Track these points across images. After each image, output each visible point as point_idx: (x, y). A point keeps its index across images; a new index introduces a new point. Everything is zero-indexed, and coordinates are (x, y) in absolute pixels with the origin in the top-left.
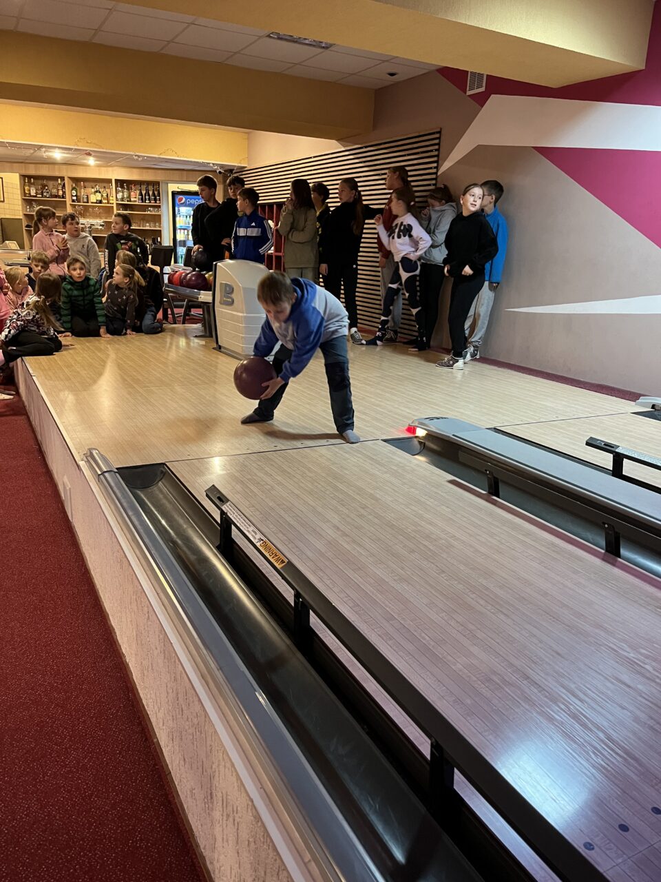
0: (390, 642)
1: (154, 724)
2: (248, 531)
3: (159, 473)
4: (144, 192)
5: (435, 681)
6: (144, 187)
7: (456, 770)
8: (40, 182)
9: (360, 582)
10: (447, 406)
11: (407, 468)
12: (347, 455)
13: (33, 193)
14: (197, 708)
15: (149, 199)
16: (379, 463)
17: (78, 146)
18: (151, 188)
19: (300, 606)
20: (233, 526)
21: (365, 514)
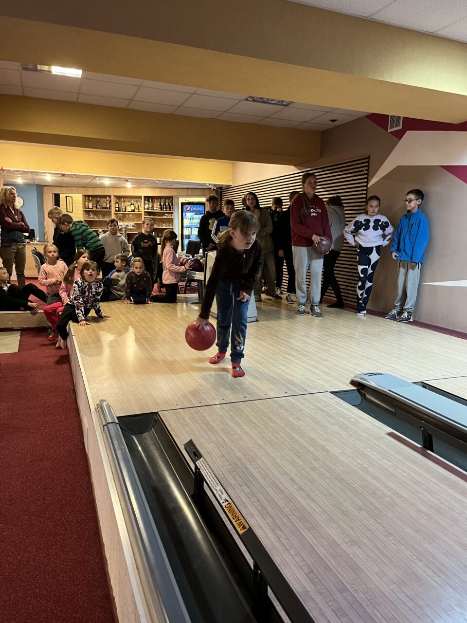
2: (216, 490)
4: (162, 204)
6: (162, 200)
8: (95, 199)
11: (352, 420)
12: (301, 406)
13: (90, 207)
15: (166, 208)
17: (120, 176)
20: (204, 482)
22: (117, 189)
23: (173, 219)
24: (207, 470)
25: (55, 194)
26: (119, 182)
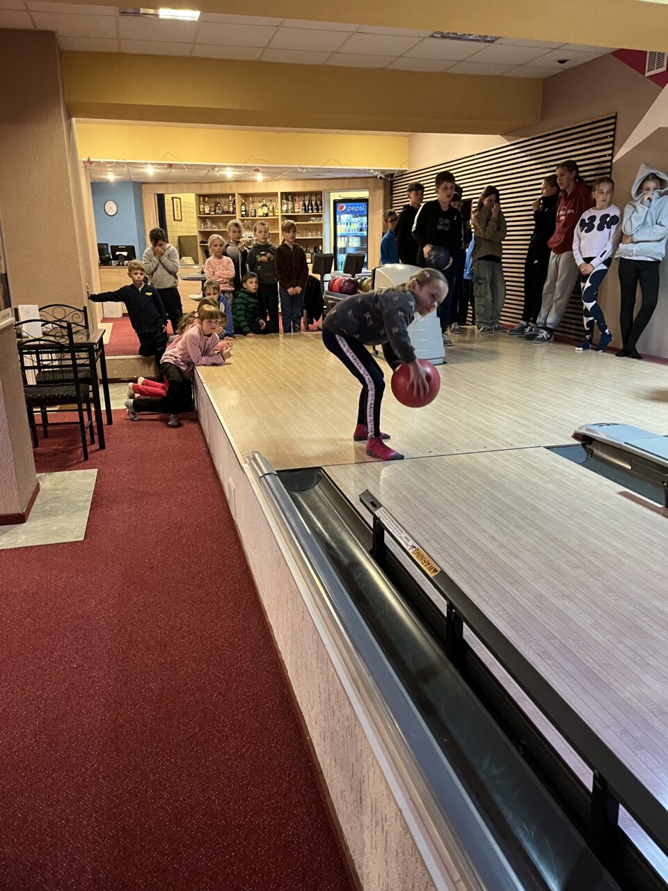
0: (550, 662)
1: (307, 722)
2: (401, 538)
3: (316, 476)
4: (307, 203)
5: (600, 708)
6: (307, 198)
7: (621, 806)
8: (213, 200)
9: (517, 596)
10: (618, 411)
11: (572, 477)
12: (506, 463)
13: (207, 211)
14: (348, 711)
15: (312, 209)
16: (541, 472)
17: (247, 163)
18: (313, 198)
19: (452, 617)
20: (385, 532)
21: (525, 525)
22: (242, 183)
23: (322, 224)
24: (389, 519)
25: (158, 195)
26: (245, 173)
